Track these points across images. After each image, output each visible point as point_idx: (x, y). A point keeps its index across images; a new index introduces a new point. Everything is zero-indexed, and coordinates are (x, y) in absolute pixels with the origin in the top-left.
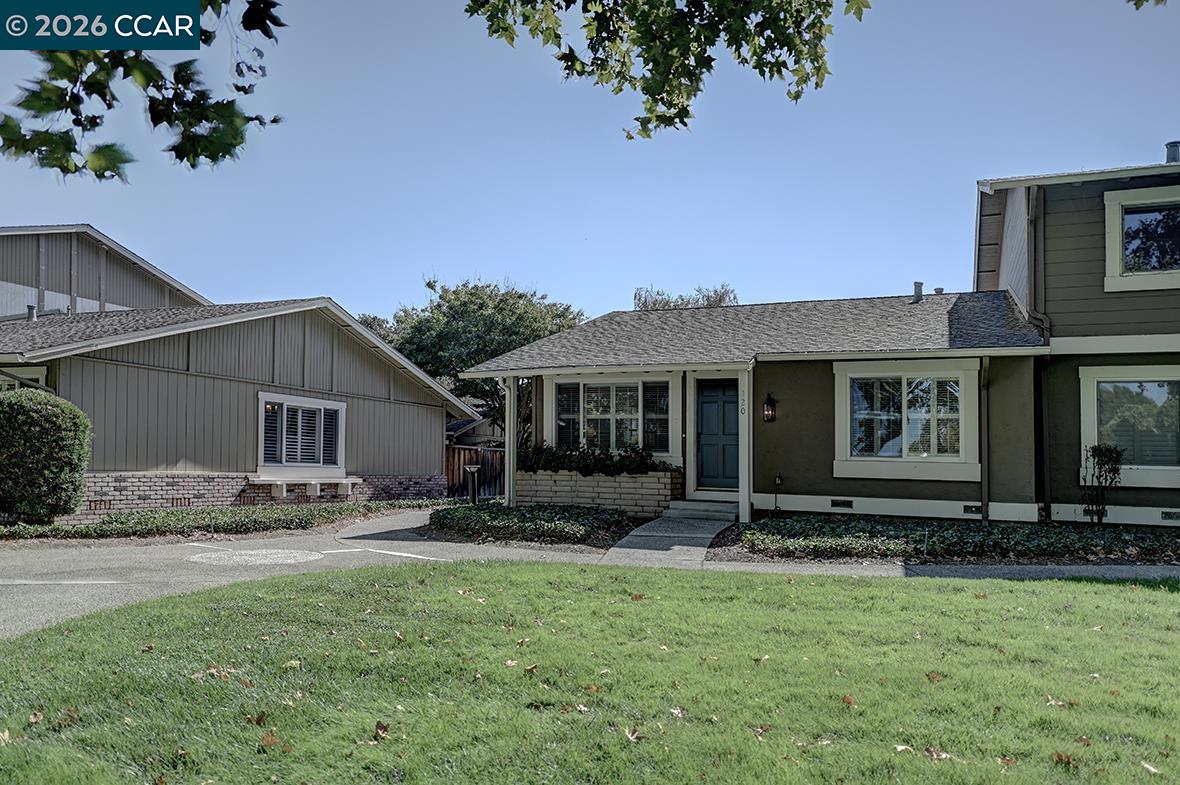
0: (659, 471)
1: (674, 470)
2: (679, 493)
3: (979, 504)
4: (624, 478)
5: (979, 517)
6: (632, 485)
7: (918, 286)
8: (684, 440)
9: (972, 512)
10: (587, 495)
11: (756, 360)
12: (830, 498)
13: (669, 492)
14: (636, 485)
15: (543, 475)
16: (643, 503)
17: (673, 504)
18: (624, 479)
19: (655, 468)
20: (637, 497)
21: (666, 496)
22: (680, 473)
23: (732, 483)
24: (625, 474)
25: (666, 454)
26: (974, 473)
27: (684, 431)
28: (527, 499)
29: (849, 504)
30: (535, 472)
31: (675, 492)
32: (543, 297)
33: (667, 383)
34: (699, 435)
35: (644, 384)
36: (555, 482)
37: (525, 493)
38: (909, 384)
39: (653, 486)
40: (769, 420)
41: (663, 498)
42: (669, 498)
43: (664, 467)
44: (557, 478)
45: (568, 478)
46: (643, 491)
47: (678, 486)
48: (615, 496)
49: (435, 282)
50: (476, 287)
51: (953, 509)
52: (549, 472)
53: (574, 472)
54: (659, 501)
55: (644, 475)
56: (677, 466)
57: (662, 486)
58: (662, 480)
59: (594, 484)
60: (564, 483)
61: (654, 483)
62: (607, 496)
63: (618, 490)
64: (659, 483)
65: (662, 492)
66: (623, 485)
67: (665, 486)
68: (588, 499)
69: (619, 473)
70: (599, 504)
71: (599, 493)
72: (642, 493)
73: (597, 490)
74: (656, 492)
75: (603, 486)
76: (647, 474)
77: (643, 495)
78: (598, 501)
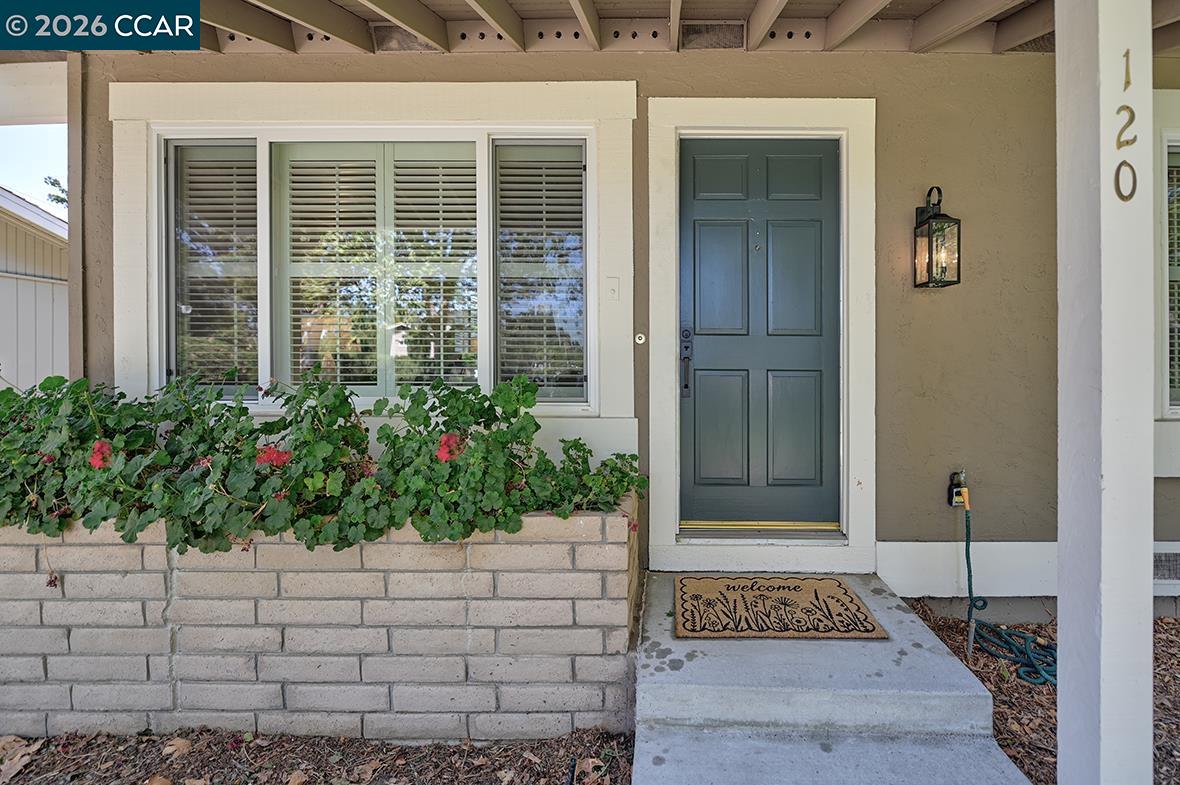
4: (402, 551)
6: (445, 583)
8: (641, 356)
10: (229, 637)
13: (620, 612)
14: (467, 583)
16: (502, 668)
18: (408, 556)
20: (470, 639)
21: (608, 629)
24: (409, 532)
25: (576, 408)
27: (641, 323)
33: (580, 146)
35: (496, 147)
36: (57, 581)
39: (544, 584)
41: (592, 640)
42: (619, 640)
44: (68, 557)
46: (497, 612)
48: (363, 639)
54: (573, 657)
55: (502, 534)
56: (619, 456)
57: (590, 583)
58: (588, 557)
59: (257, 584)
60: (106, 584)
61: (551, 571)
62: (324, 639)
63: (377, 610)
64: (575, 569)
65: (587, 612)
66: (401, 584)
67: (604, 581)
68: (231, 660)
69: (373, 533)
70: (283, 685)
71: (283, 628)
72: (495, 620)
73: (271, 611)
74: (560, 612)
75: (304, 593)
76: (518, 527)
77: (496, 629)
78: (280, 667)
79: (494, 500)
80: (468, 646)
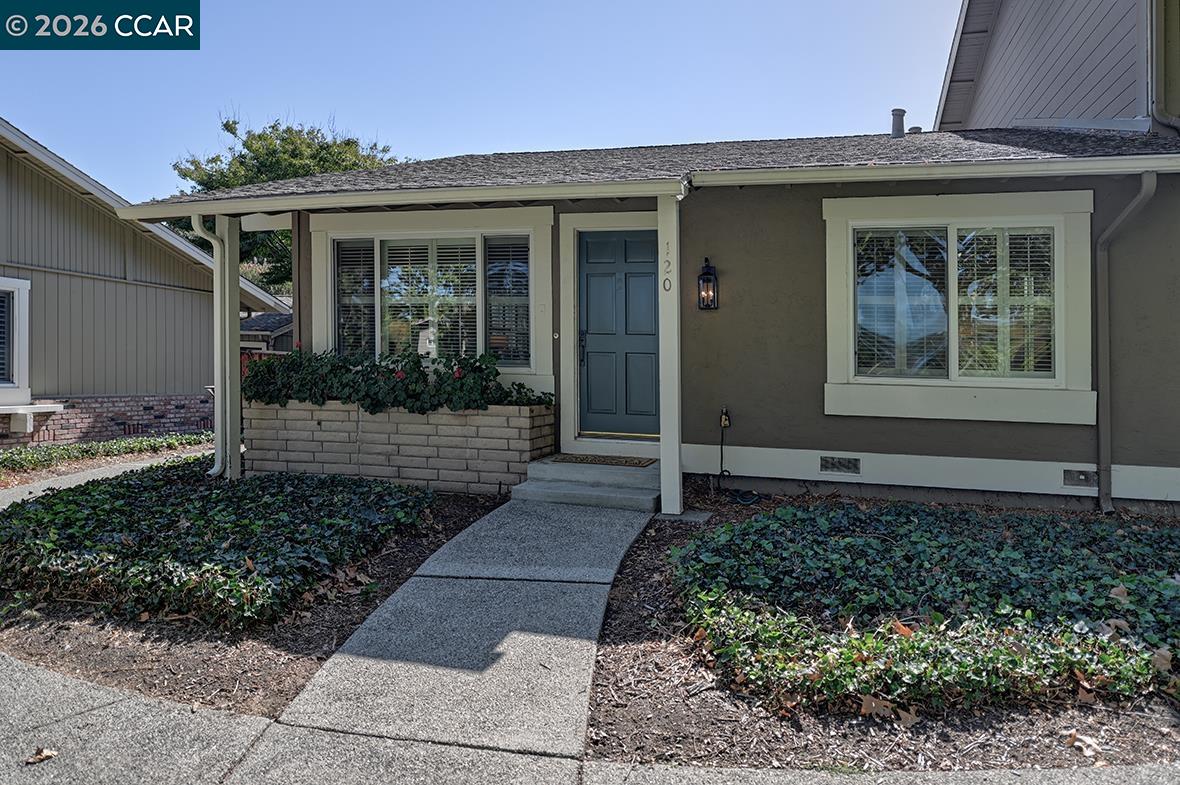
0: (510, 403)
1: (540, 401)
2: (548, 447)
3: (1092, 468)
4: (443, 417)
5: (1092, 491)
6: (458, 430)
7: (899, 115)
8: (556, 344)
9: (1079, 483)
10: (379, 448)
11: (690, 182)
12: (816, 455)
13: (527, 445)
14: (465, 431)
15: (297, 410)
16: (480, 465)
17: (534, 470)
18: (445, 419)
19: (503, 398)
20: (468, 453)
21: (522, 452)
22: (549, 404)
23: (647, 424)
24: (445, 409)
25: (524, 370)
26: (1083, 410)
27: (556, 328)
28: (271, 455)
29: (853, 466)
30: (284, 405)
31: (540, 443)
32: (385, 150)
33: (527, 238)
34: (582, 335)
35: (486, 239)
36: (319, 424)
37: (266, 444)
38: (961, 239)
39: (497, 432)
40: (707, 307)
41: (515, 456)
42: (527, 456)
43: (520, 396)
44: (323, 415)
45: (342, 416)
46: (479, 443)
47: (547, 430)
48: (428, 451)
49: (235, 123)
50: (289, 130)
51: (1045, 477)
52: (308, 405)
53: (354, 406)
54: (508, 462)
55: (481, 412)
56: (543, 393)
57: (514, 433)
58: (514, 422)
59: (390, 427)
60: (336, 425)
61: (499, 427)
62: (414, 450)
63: (434, 440)
64: (508, 427)
65: (514, 444)
66: (443, 430)
67: (520, 432)
68: (380, 457)
69: (434, 408)
70: (399, 467)
71: (399, 445)
72: (478, 446)
73: (394, 439)
74: (503, 444)
75: (407, 432)
76: (486, 409)
77: (479, 449)
78: (398, 460)
79: (476, 396)
80: (467, 456)
